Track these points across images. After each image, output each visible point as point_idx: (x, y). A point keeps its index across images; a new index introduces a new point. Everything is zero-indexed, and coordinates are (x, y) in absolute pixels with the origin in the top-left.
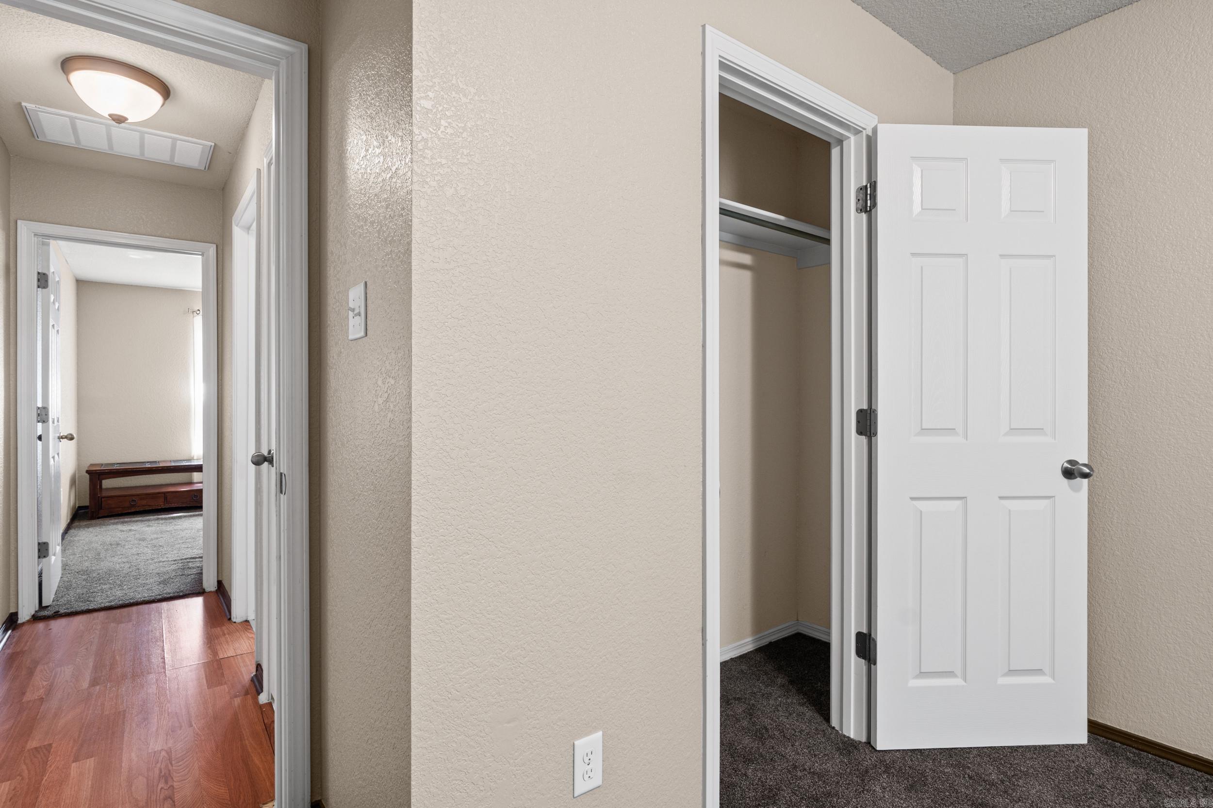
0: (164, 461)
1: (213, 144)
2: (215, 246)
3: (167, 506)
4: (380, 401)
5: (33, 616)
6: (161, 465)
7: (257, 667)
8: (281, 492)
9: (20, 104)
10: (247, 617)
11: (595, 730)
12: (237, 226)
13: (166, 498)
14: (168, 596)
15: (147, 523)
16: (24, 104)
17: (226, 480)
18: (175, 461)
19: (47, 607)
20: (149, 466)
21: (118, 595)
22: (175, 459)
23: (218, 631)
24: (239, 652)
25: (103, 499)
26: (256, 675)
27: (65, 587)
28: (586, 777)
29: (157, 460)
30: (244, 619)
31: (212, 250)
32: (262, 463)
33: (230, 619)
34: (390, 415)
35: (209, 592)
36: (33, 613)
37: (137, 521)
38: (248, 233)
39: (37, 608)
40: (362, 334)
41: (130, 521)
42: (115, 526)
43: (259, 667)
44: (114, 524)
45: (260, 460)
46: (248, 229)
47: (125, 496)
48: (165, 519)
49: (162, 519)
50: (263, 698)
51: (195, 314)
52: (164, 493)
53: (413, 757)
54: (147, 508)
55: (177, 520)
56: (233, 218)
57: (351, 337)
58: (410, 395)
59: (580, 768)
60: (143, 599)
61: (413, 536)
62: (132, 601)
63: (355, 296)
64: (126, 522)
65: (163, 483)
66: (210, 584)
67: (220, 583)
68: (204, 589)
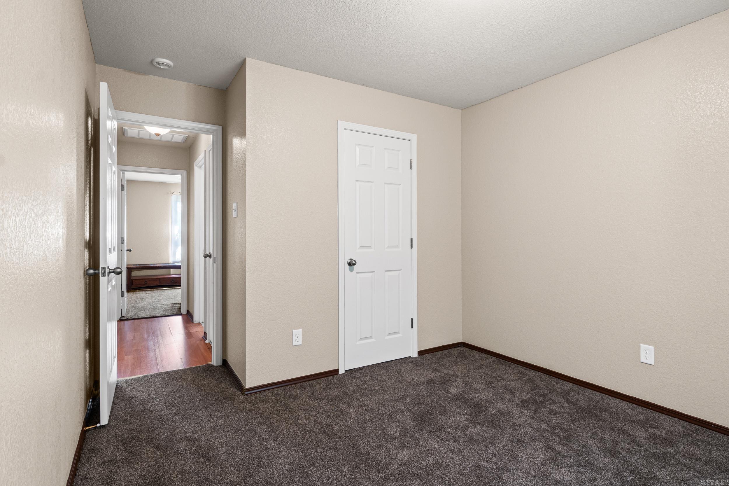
0: (159, 264)
1: (187, 136)
2: (186, 171)
3: (160, 285)
4: (240, 235)
5: (120, 319)
6: (158, 265)
7: (204, 333)
8: (214, 263)
9: (123, 127)
10: (199, 321)
11: (300, 328)
12: (196, 166)
13: (160, 281)
14: (168, 315)
15: (153, 291)
16: (124, 127)
17: (191, 268)
18: (163, 264)
19: (124, 316)
20: (152, 266)
21: (148, 314)
22: (163, 263)
23: (188, 325)
24: (197, 331)
25: (133, 281)
26: (204, 336)
27: (127, 311)
28: (297, 341)
29: (155, 263)
30: (198, 322)
31: (185, 173)
32: (207, 257)
33: (193, 322)
34: (242, 239)
35: (184, 314)
36: (120, 318)
37: (148, 290)
38: (200, 169)
39: (121, 317)
40: (236, 216)
41: (145, 290)
42: (139, 292)
43: (205, 333)
44: (139, 291)
45: (206, 256)
46: (200, 167)
47: (142, 279)
48: (160, 290)
49: (159, 290)
50: (207, 342)
51: (172, 194)
52: (159, 278)
53: (246, 324)
54: (152, 285)
55: (165, 290)
56: (194, 163)
57: (234, 217)
58: (246, 234)
59: (294, 338)
60: (158, 315)
61: (246, 268)
62: (155, 316)
63: (235, 205)
64: (144, 291)
65: (157, 274)
66: (184, 311)
67: (188, 311)
68: (182, 313)
